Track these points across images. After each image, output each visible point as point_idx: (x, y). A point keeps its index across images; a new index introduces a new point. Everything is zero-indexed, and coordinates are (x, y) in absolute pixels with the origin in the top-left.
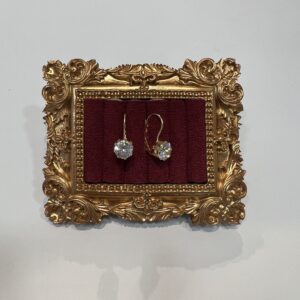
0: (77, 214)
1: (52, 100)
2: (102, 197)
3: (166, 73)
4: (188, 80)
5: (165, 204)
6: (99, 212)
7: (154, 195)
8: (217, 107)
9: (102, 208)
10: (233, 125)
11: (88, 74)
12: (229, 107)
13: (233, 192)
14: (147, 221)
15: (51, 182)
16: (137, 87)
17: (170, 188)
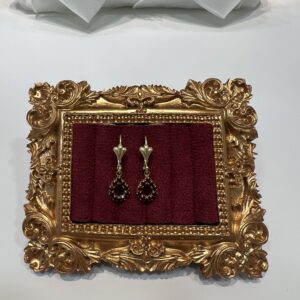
0: (62, 260)
1: (37, 125)
2: (92, 240)
3: (166, 96)
4: (192, 102)
5: (168, 250)
6: (88, 258)
7: (154, 238)
8: (227, 133)
9: (92, 253)
10: (246, 154)
11: (79, 96)
12: (242, 133)
13: (252, 236)
14: (147, 272)
15: (33, 220)
16: (134, 111)
17: (174, 230)
